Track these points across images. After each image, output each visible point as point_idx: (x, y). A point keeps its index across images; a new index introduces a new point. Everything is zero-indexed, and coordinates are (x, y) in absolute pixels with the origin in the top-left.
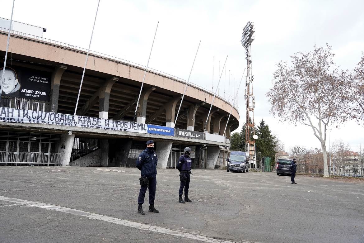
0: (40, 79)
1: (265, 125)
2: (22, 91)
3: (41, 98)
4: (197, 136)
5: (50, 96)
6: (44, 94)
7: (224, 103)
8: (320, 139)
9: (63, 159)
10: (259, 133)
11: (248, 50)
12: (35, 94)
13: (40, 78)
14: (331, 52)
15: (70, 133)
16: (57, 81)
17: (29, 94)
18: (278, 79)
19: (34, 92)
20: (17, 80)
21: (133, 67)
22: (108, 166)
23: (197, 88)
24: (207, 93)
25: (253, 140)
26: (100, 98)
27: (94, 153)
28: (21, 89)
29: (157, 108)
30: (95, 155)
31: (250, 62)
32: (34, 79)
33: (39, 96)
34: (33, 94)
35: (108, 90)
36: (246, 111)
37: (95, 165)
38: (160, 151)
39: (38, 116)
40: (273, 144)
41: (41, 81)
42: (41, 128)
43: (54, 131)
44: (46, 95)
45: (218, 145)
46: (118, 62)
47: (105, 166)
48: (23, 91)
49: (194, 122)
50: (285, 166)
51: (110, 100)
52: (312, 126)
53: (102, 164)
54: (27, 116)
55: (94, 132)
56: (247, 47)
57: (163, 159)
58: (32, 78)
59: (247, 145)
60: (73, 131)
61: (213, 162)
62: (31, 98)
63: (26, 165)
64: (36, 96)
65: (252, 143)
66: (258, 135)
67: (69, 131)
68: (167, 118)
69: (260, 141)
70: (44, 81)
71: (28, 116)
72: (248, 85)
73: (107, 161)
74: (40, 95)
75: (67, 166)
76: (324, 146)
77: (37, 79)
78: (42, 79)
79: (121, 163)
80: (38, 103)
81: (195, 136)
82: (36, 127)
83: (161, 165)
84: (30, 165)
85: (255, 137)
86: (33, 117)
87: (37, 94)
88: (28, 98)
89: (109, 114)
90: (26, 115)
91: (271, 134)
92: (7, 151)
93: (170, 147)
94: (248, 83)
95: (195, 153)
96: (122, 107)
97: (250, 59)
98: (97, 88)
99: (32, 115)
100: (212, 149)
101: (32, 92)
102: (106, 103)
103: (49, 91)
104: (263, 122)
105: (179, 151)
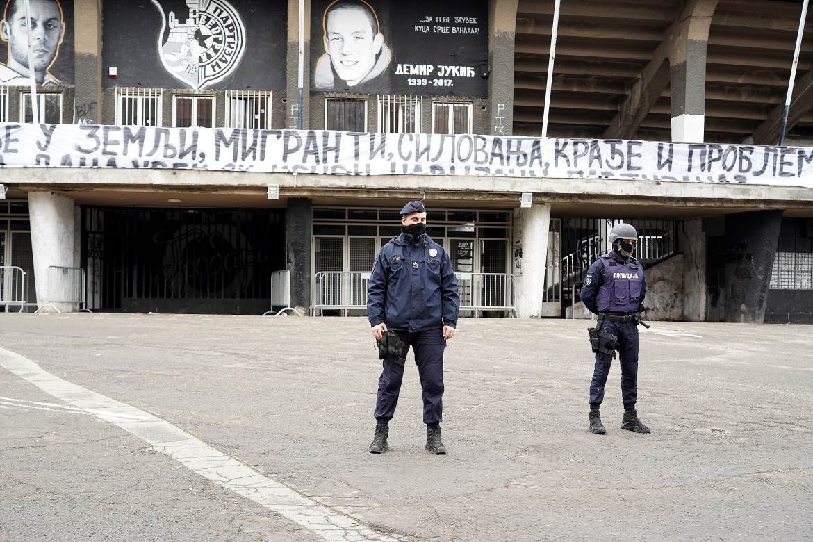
0: (453, 24)
2: (397, 73)
3: (459, 89)
5: (487, 78)
9: (520, 294)
12: (439, 78)
13: (452, 20)
15: (526, 203)
16: (505, 23)
17: (419, 80)
19: (436, 70)
20: (380, 37)
22: (707, 320)
26: (673, 63)
28: (393, 65)
30: (661, 279)
32: (431, 25)
33: (450, 81)
34: (434, 75)
35: (697, 31)
37: (660, 314)
39: (417, 150)
41: (455, 30)
42: (427, 189)
43: (470, 198)
44: (473, 76)
47: (696, 318)
48: (401, 70)
51: (710, 69)
53: (686, 313)
54: (383, 153)
55: (613, 193)
58: (426, 24)
60: (535, 194)
62: (428, 93)
64: (441, 83)
67: (519, 194)
70: (465, 27)
71: (386, 154)
73: (700, 300)
74: (457, 80)
75: (532, 317)
77: (443, 25)
78: (459, 20)
79: (743, 307)
80: (451, 107)
82: (409, 189)
86: (400, 154)
87: (444, 78)
88: (418, 91)
89: (708, 121)
90: (380, 152)
92: (346, 272)
98: (662, 29)
99: (400, 149)
101: (427, 69)
102: (695, 83)
103: (483, 64)
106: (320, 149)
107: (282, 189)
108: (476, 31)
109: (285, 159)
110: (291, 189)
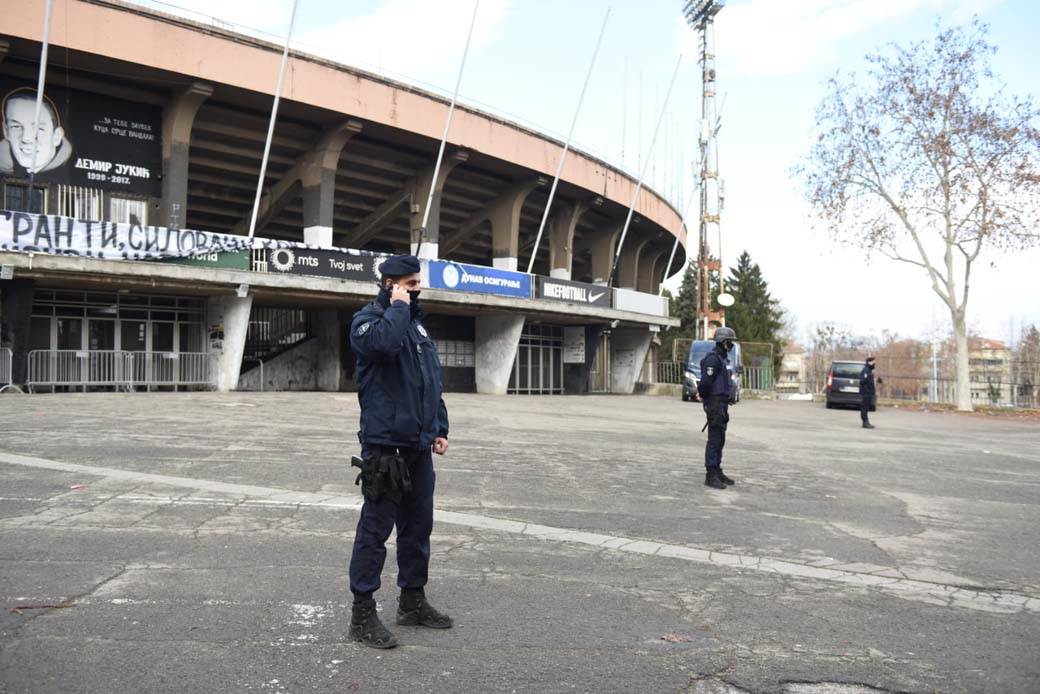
0: (129, 128)
1: (752, 264)
2: (77, 166)
4: (592, 299)
5: (160, 180)
6: (143, 172)
7: (653, 199)
9: (219, 371)
10: (736, 289)
11: (704, 37)
12: (117, 175)
13: (129, 124)
14: (990, 40)
15: (242, 293)
16: (179, 132)
17: (98, 175)
19: (114, 167)
20: (60, 132)
21: (404, 88)
22: (341, 390)
23: (582, 154)
24: (610, 168)
25: (717, 307)
26: (306, 184)
27: (296, 352)
28: (72, 160)
29: (463, 214)
30: (301, 357)
31: (709, 76)
32: (110, 126)
33: (127, 179)
34: (112, 172)
35: (330, 160)
36: (699, 223)
37: (301, 386)
38: (489, 344)
39: (147, 241)
40: (772, 319)
41: (132, 134)
42: (160, 277)
43: (194, 287)
44: (148, 176)
45: (648, 324)
46: (360, 75)
47: (332, 388)
48: (81, 164)
49: (571, 256)
50: (852, 381)
51: (338, 194)
52: (927, 265)
53: (320, 384)
54: (114, 242)
55: (309, 288)
56: (702, 27)
57: (498, 366)
58: (104, 125)
59: (702, 323)
60: (251, 287)
61: (631, 374)
62: (106, 187)
63: (110, 389)
64: (119, 180)
65: (717, 317)
66: (732, 293)
67: (238, 286)
68: (497, 247)
69: (739, 312)
70: (140, 133)
71: (118, 243)
72: (703, 145)
73: (336, 374)
74: (133, 178)
75: (231, 390)
76: (958, 318)
77: (121, 128)
78: (135, 126)
80: (128, 203)
81: (587, 297)
82: (142, 276)
83: (489, 382)
84: (122, 389)
85: (726, 300)
86: (131, 245)
87: (121, 175)
88: (96, 185)
89: (334, 234)
90: (112, 240)
91: (768, 290)
92: (54, 350)
93: (517, 332)
94: (704, 139)
95: (583, 348)
96: (363, 214)
97: (710, 65)
98: (296, 155)
99: (130, 238)
100: (629, 334)
101: (106, 166)
102: (327, 202)
103: (156, 164)
104: (746, 255)
105: (538, 343)
106: (52, 234)
107: (17, 269)
108: (151, 137)
109: (15, 240)
110: (26, 270)
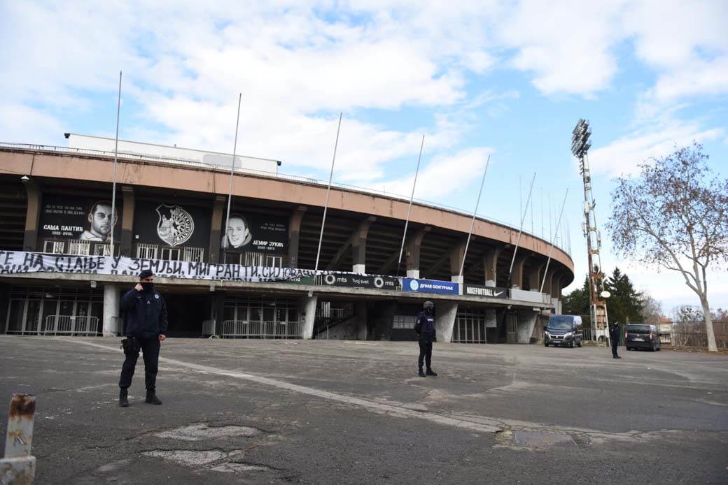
0: (276, 227)
1: (622, 274)
3: (277, 251)
4: (496, 295)
5: (287, 248)
6: (280, 245)
7: (543, 245)
8: (698, 292)
9: (304, 330)
10: (613, 288)
11: (583, 161)
13: (276, 225)
14: (702, 152)
15: (310, 295)
16: (295, 227)
17: (262, 247)
18: (618, 202)
19: (269, 243)
20: (247, 230)
21: (396, 200)
22: (367, 340)
23: (495, 224)
24: (513, 229)
25: (602, 299)
26: (354, 246)
27: (348, 322)
28: (252, 241)
29: (435, 255)
30: (349, 324)
31: (587, 180)
32: (267, 226)
33: (274, 248)
34: (268, 245)
35: (363, 235)
36: (587, 255)
38: (441, 318)
39: (270, 273)
40: (637, 304)
41: (276, 229)
43: (289, 292)
44: (282, 246)
45: (532, 307)
46: (375, 196)
47: (363, 339)
48: (255, 243)
49: (495, 274)
50: (638, 335)
51: (367, 249)
52: (681, 269)
53: (358, 337)
54: (256, 274)
56: (581, 156)
57: (446, 329)
58: (265, 226)
59: (593, 307)
60: (314, 292)
61: (528, 333)
62: (265, 252)
63: (259, 337)
64: (270, 248)
65: (601, 304)
66: (610, 291)
67: (308, 292)
68: (453, 271)
69: (614, 300)
70: (280, 228)
71: (258, 275)
72: (587, 215)
73: (365, 333)
74: (276, 247)
75: (309, 338)
76: (704, 301)
77: (272, 227)
78: (278, 225)
79: (383, 335)
80: (274, 258)
81: (493, 294)
83: (442, 337)
84: (263, 338)
85: (606, 294)
86: (263, 275)
87: (271, 246)
88: (261, 251)
89: (366, 268)
91: (634, 288)
92: (236, 320)
93: (454, 312)
94: (587, 211)
95: (495, 320)
96: (384, 258)
97: (587, 174)
98: (350, 233)
99: (263, 272)
100: (524, 313)
101: (265, 243)
102: (362, 253)
103: (286, 242)
104: (617, 270)
105: (464, 317)
106: (232, 271)
107: (216, 287)
108: (284, 230)
109: (217, 275)
110: (220, 287)
